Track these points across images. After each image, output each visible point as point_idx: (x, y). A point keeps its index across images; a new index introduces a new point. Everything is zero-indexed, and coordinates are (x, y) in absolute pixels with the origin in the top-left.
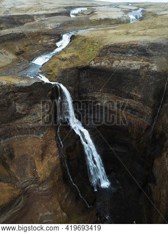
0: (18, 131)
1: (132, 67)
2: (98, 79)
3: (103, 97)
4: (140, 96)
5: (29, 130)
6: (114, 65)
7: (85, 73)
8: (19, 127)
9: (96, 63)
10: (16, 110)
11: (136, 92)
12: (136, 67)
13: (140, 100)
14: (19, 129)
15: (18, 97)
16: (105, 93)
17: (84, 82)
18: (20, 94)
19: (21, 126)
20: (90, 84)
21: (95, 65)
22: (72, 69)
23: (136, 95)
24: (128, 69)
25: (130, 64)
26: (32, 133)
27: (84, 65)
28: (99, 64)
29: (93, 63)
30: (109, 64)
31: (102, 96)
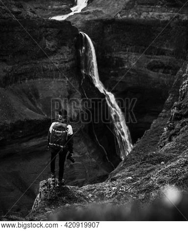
0: (42, 72)
1: (161, 18)
2: (124, 35)
3: (130, 58)
4: (172, 50)
5: (54, 72)
6: (142, 17)
7: (111, 28)
8: (45, 67)
9: (123, 15)
10: (46, 46)
11: (167, 46)
12: (166, 18)
13: (172, 54)
14: (44, 70)
15: (49, 32)
16: (132, 52)
17: (108, 38)
18: (51, 30)
19: (47, 67)
20: (115, 41)
21: (121, 18)
22: (96, 21)
23: (168, 49)
24: (158, 21)
25: (160, 15)
26: (57, 77)
27: (110, 18)
28: (125, 16)
29: (119, 15)
30: (136, 16)
31: (129, 56)
